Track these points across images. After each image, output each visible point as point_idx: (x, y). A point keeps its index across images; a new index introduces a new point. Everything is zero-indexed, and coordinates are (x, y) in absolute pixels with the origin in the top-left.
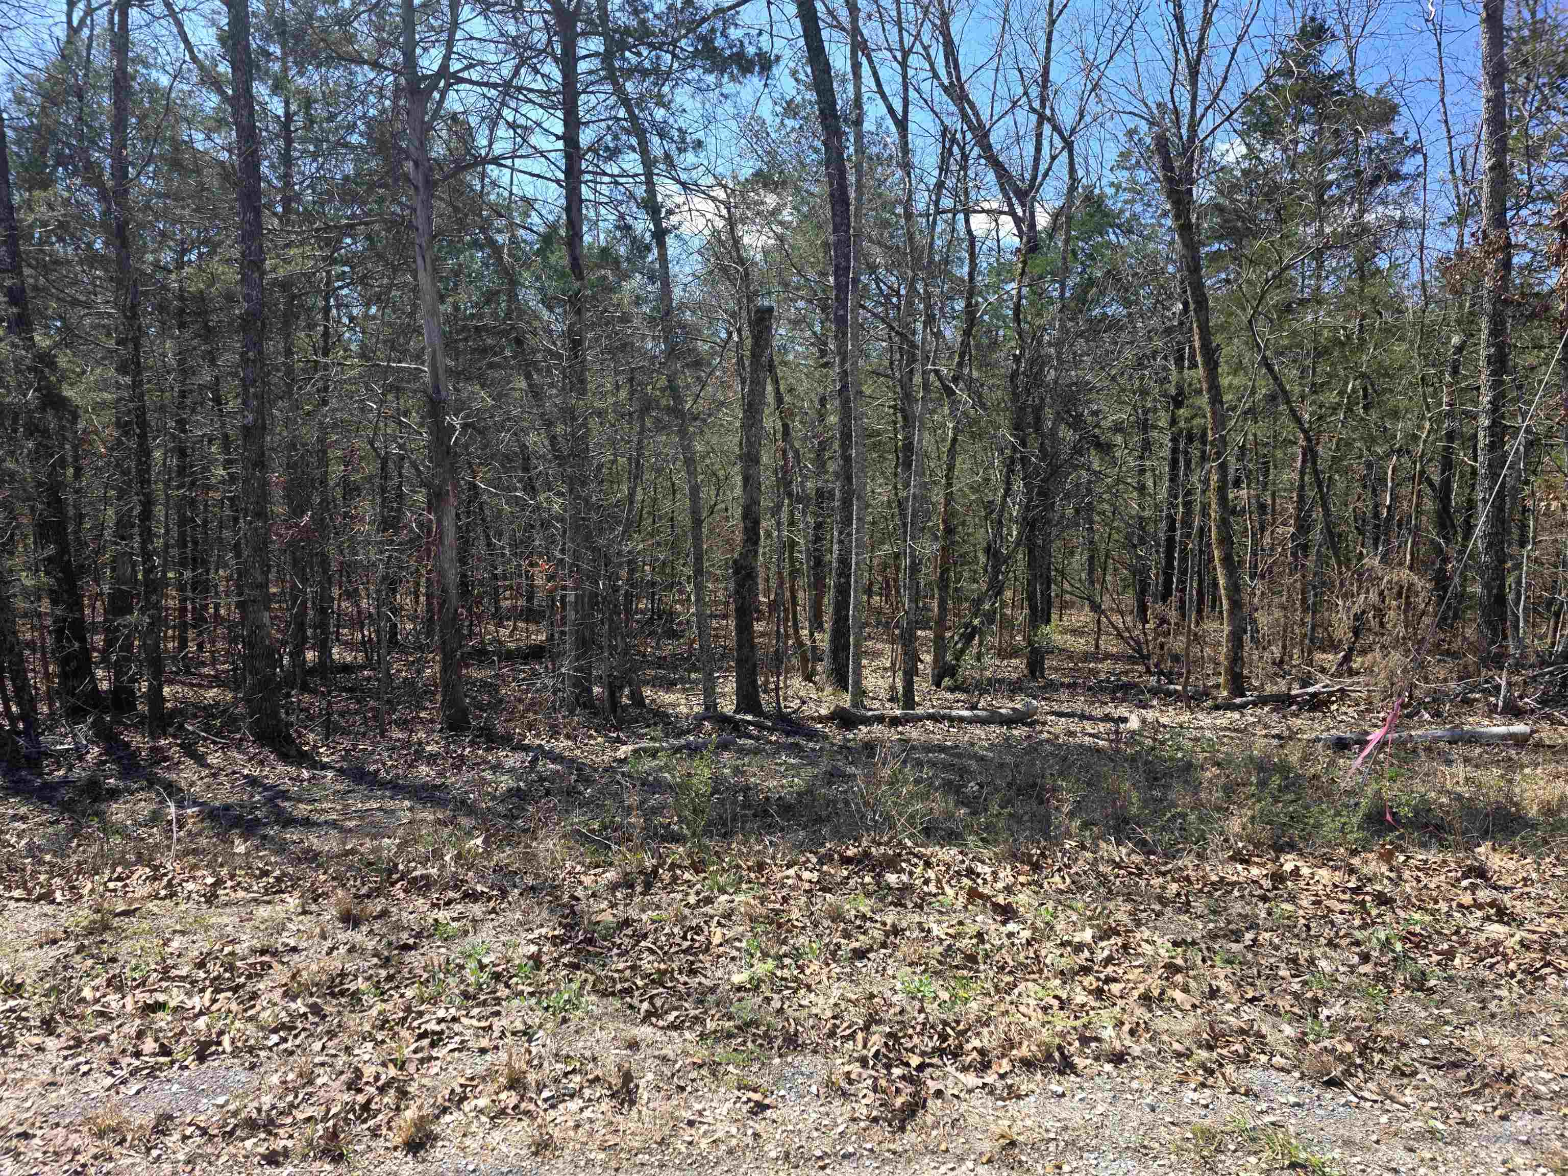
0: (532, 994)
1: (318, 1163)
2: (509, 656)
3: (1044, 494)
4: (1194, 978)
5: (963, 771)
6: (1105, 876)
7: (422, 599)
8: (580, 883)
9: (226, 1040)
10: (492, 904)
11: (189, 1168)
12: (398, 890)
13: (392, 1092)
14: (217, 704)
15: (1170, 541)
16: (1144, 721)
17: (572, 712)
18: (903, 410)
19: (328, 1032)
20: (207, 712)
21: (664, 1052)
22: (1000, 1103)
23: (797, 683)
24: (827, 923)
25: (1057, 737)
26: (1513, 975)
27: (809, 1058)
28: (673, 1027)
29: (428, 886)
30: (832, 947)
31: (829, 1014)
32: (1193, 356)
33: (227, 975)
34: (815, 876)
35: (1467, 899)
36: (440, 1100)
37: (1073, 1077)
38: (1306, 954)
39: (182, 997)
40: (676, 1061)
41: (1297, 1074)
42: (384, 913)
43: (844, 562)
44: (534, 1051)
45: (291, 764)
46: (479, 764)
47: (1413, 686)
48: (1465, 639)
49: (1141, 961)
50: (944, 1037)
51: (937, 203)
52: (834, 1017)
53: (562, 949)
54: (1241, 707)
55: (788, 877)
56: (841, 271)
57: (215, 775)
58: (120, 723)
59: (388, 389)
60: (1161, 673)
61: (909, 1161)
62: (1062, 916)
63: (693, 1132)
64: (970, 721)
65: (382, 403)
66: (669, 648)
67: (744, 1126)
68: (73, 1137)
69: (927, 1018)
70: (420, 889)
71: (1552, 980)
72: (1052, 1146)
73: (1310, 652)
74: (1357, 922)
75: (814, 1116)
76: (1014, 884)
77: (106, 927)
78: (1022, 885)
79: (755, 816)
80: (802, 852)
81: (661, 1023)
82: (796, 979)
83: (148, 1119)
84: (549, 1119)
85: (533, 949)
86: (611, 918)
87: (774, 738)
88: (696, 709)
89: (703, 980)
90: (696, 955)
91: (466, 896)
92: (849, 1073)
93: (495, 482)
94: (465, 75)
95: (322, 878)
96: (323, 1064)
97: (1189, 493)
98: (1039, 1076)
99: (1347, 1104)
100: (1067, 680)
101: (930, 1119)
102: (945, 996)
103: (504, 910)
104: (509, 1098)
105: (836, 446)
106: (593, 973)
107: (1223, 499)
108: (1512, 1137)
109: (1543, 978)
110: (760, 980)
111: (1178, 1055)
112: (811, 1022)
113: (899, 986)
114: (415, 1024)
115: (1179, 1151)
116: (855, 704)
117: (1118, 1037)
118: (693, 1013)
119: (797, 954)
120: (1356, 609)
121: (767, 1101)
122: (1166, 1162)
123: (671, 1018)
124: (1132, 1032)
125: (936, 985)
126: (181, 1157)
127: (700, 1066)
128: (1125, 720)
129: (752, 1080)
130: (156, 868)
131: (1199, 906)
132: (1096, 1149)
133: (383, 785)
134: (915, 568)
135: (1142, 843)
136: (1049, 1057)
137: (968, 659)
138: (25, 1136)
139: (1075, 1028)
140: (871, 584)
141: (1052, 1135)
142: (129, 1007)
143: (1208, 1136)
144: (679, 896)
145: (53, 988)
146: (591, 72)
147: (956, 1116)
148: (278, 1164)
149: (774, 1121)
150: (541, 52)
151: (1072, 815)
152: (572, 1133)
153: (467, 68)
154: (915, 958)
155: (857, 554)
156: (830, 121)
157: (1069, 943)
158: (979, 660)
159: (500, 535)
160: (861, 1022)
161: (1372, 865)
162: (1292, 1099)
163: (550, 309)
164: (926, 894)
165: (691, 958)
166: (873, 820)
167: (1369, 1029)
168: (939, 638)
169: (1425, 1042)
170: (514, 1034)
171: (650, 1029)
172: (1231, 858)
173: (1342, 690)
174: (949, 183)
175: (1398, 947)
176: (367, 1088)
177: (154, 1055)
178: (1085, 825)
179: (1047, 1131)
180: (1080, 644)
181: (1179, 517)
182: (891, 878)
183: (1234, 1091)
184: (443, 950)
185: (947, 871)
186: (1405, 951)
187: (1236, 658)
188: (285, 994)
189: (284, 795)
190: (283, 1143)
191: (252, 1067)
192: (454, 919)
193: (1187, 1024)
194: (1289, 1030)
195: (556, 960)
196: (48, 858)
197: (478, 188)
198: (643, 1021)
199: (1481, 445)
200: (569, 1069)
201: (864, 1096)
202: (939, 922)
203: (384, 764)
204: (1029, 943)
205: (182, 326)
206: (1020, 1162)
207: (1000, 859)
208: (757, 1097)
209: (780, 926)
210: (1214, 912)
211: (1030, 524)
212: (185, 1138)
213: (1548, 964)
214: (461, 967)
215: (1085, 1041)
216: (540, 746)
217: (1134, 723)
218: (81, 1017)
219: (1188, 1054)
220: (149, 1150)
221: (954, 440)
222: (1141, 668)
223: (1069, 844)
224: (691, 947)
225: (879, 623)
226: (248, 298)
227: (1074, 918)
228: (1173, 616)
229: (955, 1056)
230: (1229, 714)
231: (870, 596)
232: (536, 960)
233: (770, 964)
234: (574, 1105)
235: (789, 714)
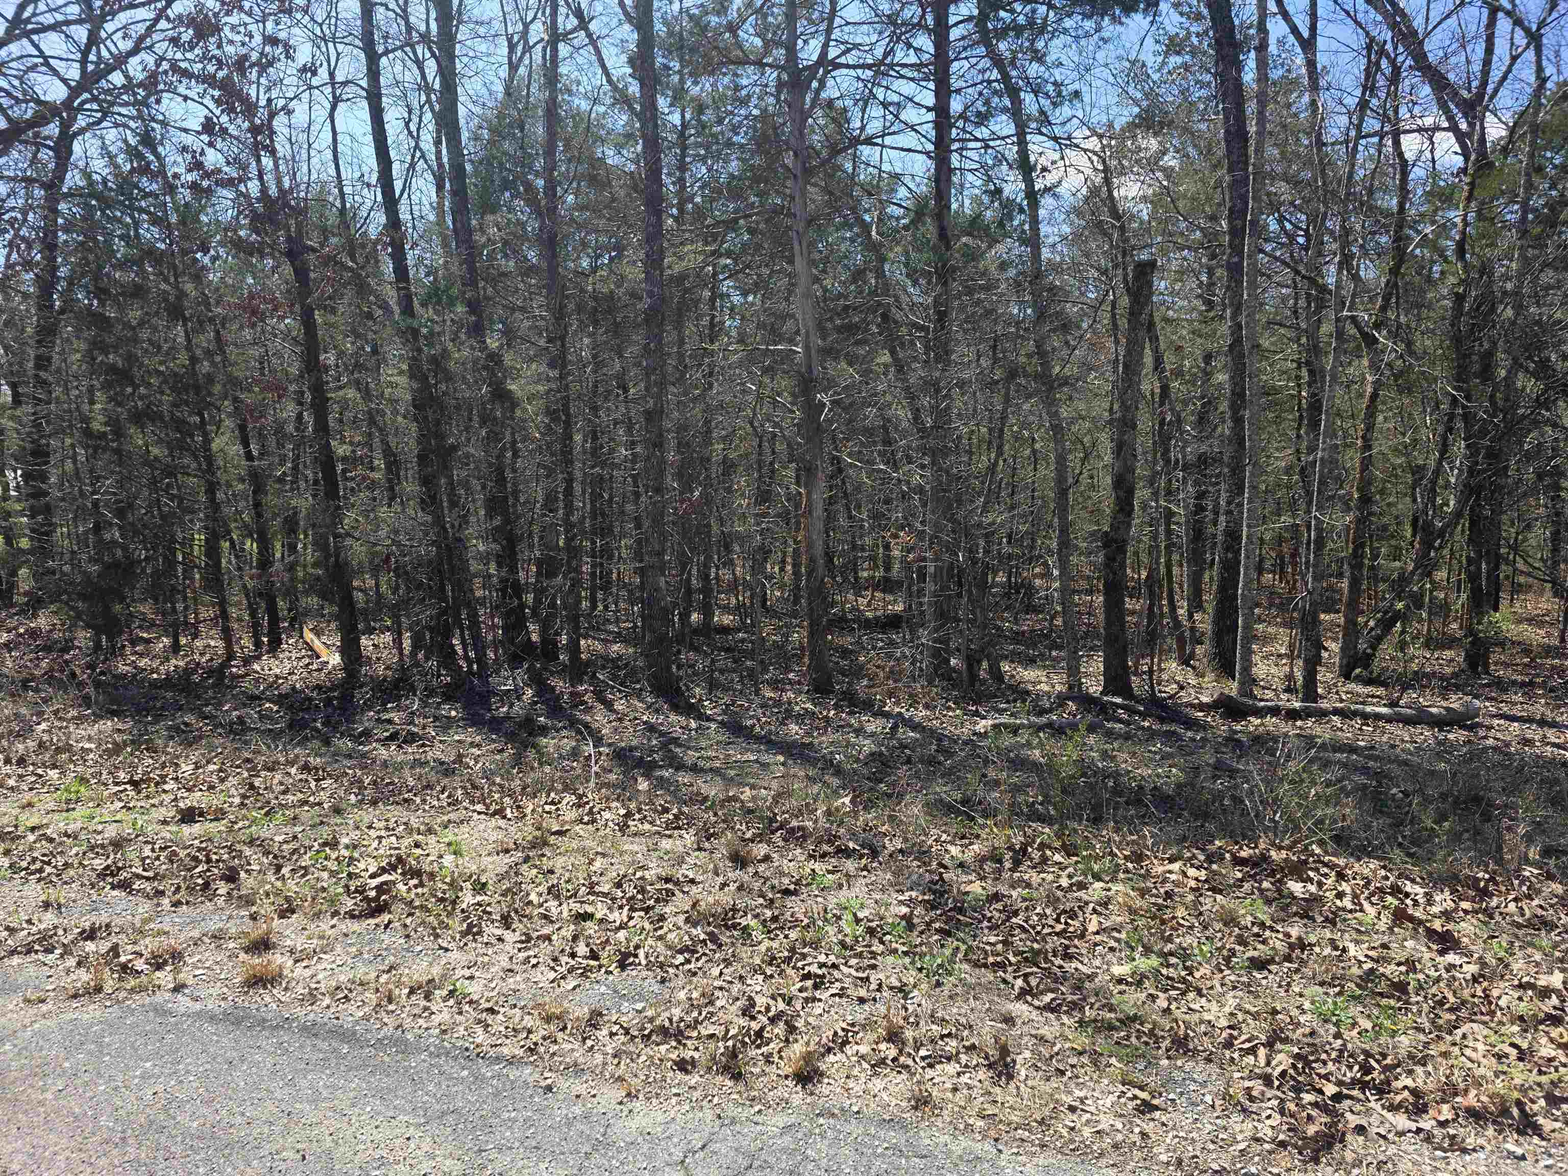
0: (906, 953)
1: (719, 1078)
2: (868, 625)
3: (1493, 455)
5: (1382, 776)
7: (789, 568)
8: (948, 851)
9: (641, 953)
10: (864, 861)
11: (616, 1061)
12: (777, 837)
13: (781, 1024)
14: (620, 657)
17: (930, 683)
18: (1308, 363)
19: (725, 960)
20: (614, 663)
21: (1040, 1032)
22: (1439, 1153)
23: (1172, 666)
24: (1218, 926)
25: (1508, 745)
27: (1202, 1065)
28: (1048, 1008)
29: (804, 838)
30: (1225, 952)
31: (1224, 1023)
33: (640, 897)
34: (1202, 875)
36: (824, 1040)
37: (1536, 1140)
39: (605, 911)
40: (1054, 1044)
42: (767, 858)
43: (1233, 535)
44: (911, 1009)
45: (681, 714)
46: (842, 726)
50: (1366, 1069)
51: (1359, 127)
52: (1230, 1027)
53: (932, 914)
55: (1170, 872)
56: (1237, 214)
57: (620, 720)
58: (546, 669)
59: (765, 371)
62: (1520, 954)
63: (1075, 1118)
64: (1389, 720)
65: (760, 385)
66: (1027, 624)
67: (1130, 1122)
68: (527, 1018)
69: (1344, 1045)
70: (797, 839)
75: (1209, 1127)
76: (1456, 910)
77: (545, 843)
78: (1466, 912)
79: (1128, 804)
80: (1187, 848)
81: (1036, 1003)
82: (1184, 981)
83: (583, 1012)
84: (927, 1077)
85: (904, 910)
86: (980, 890)
87: (1146, 724)
88: (1058, 688)
89: (1080, 966)
90: (1069, 938)
91: (839, 851)
92: (1249, 1089)
93: (858, 456)
94: (842, 60)
95: (713, 819)
96: (721, 988)
98: (1490, 1131)
100: (1520, 678)
101: (1349, 1156)
102: (1368, 1025)
103: (875, 869)
104: (888, 1050)
105: (1224, 406)
106: (964, 942)
110: (1143, 976)
112: (1203, 1028)
113: (1307, 1005)
114: (800, 964)
116: (1243, 693)
118: (1070, 998)
119: (1184, 954)
121: (1155, 1102)
123: (1046, 999)
125: (1355, 1010)
126: (610, 1050)
127: (1081, 1054)
129: (1138, 1077)
130: (580, 797)
133: (759, 739)
136: (1505, 1112)
137: (1387, 650)
138: (491, 1011)
139: (1539, 1085)
140: (1262, 560)
142: (565, 914)
144: (1050, 877)
145: (509, 890)
146: (963, 38)
147: (1382, 1157)
148: (687, 1072)
149: (1164, 1124)
150: (914, 26)
151: (1529, 839)
152: (950, 1095)
153: (844, 53)
154: (1327, 978)
155: (1249, 526)
156: (1226, 50)
157: (1531, 986)
158: (1402, 650)
159: (858, 507)
160: (1263, 1038)
163: (915, 283)
164: (1339, 909)
165: (1066, 942)
166: (1272, 820)
168: (1349, 623)
170: (891, 988)
171: (1025, 1007)
174: (1374, 102)
176: (760, 1016)
177: (585, 958)
178: (1548, 853)
180: (1539, 636)
182: (1296, 887)
184: (819, 899)
185: (1366, 886)
188: (687, 921)
189: (675, 741)
190: (691, 1053)
191: (663, 981)
192: (829, 872)
195: (928, 924)
196: (498, 780)
197: (850, 170)
198: (1018, 998)
200: (945, 1032)
201: (1269, 1117)
202: (1357, 942)
203: (759, 720)
204: (1475, 979)
205: (596, 323)
207: (1434, 880)
208: (1144, 1095)
209: (1163, 922)
211: (1472, 493)
212: (612, 1035)
214: (839, 918)
215: (1552, 1100)
216: (900, 714)
218: (530, 917)
220: (584, 1040)
221: (1374, 396)
223: (1529, 871)
224: (1065, 931)
226: (651, 294)
227: (1538, 957)
229: (1381, 1092)
231: (1260, 573)
232: (909, 921)
233: (1154, 960)
234: (952, 1068)
235: (1165, 699)
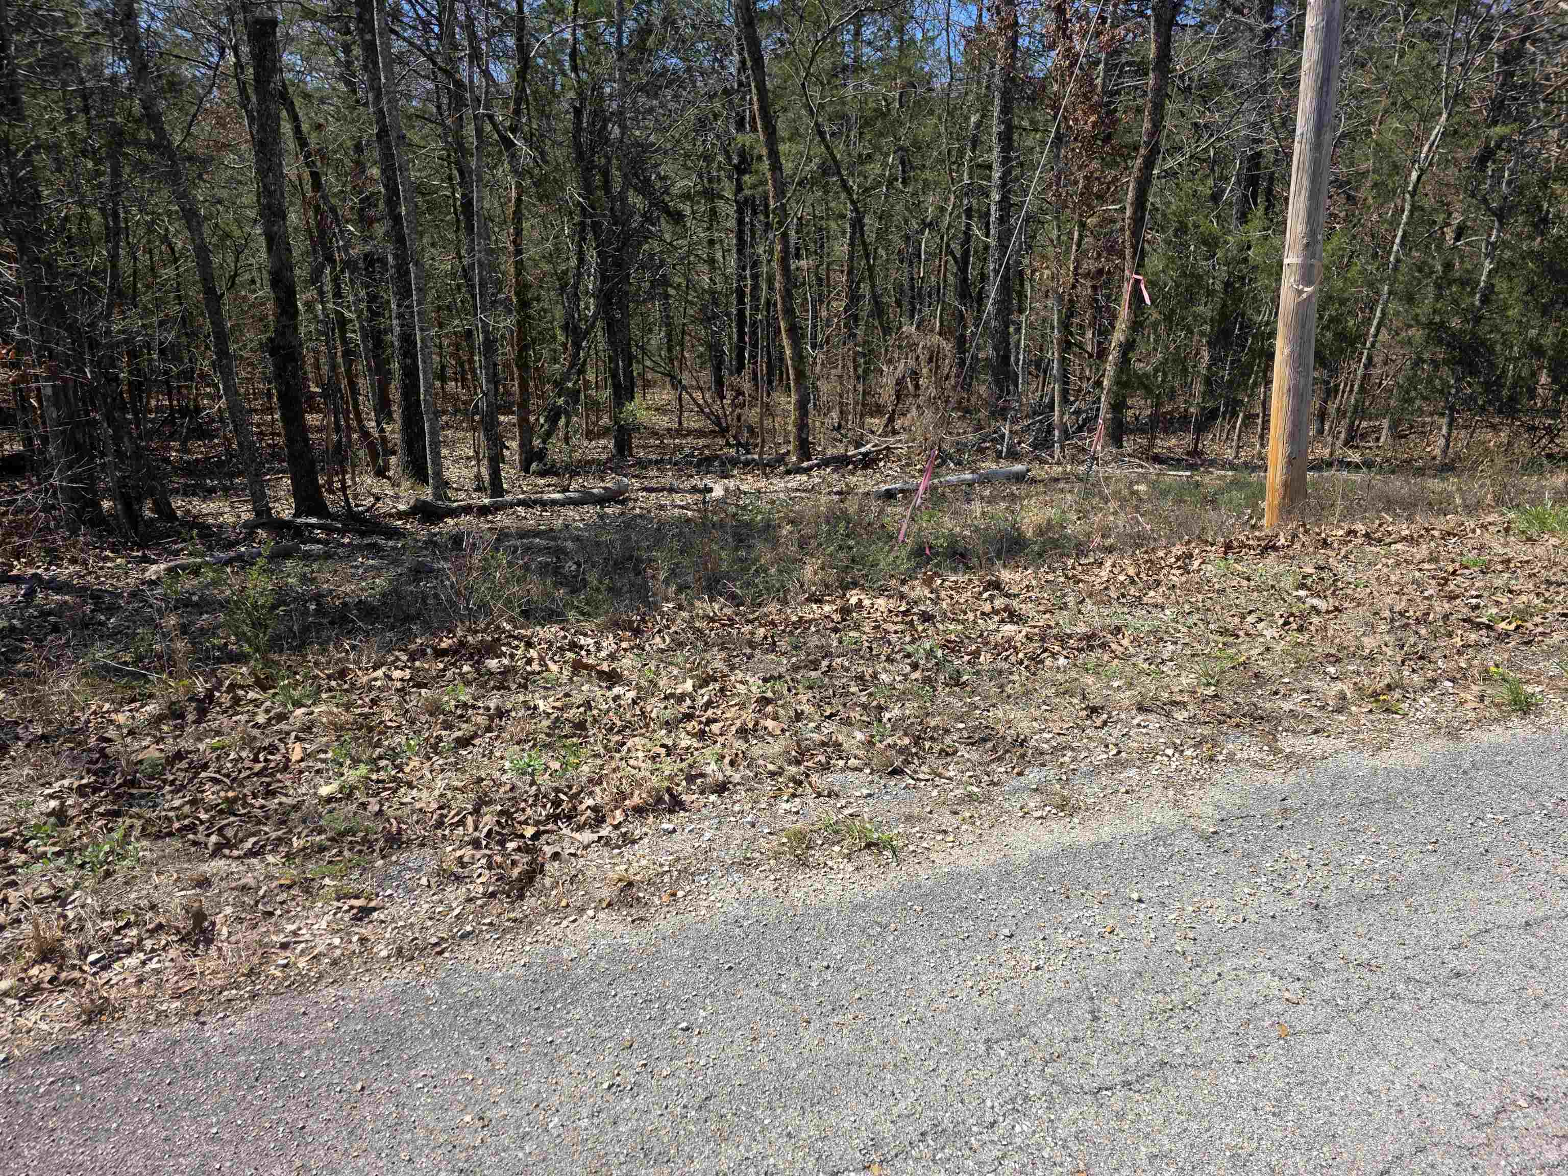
0: (59, 854)
4: (782, 706)
5: (559, 552)
6: (700, 631)
8: (111, 722)
15: (741, 313)
16: (726, 490)
17: (74, 532)
18: (457, 163)
21: (242, 881)
22: (616, 851)
23: (367, 480)
24: (424, 718)
25: (649, 512)
26: (1021, 663)
27: (416, 852)
28: (251, 853)
30: (432, 741)
31: (434, 806)
32: (753, 118)
34: (407, 674)
35: (987, 608)
37: (682, 813)
38: (870, 671)
40: (259, 888)
41: (868, 771)
43: (407, 339)
44: (71, 914)
47: (942, 439)
48: (980, 396)
49: (737, 700)
50: (557, 803)
52: (440, 808)
53: (95, 798)
54: (807, 470)
55: (376, 679)
60: (739, 444)
61: (531, 924)
62: (664, 673)
63: (288, 954)
64: (562, 504)
67: (348, 934)
69: (539, 790)
71: (1048, 662)
72: (666, 878)
73: (862, 416)
74: (908, 639)
75: (426, 906)
76: (617, 651)
78: (625, 650)
79: (332, 623)
80: (389, 651)
81: (236, 853)
82: (394, 779)
84: (101, 982)
85: (53, 804)
86: (157, 754)
87: (346, 540)
88: (245, 517)
90: (272, 775)
92: (461, 857)
97: (755, 264)
98: (651, 819)
99: (906, 787)
100: (653, 457)
101: (548, 882)
102: (555, 765)
104: (43, 972)
105: (381, 204)
106: (139, 817)
107: (786, 269)
108: (1026, 788)
109: (1042, 662)
110: (353, 788)
111: (772, 774)
112: (415, 817)
113: (507, 765)
115: (777, 855)
116: (438, 497)
117: (720, 769)
118: (274, 835)
119: (393, 754)
120: (899, 374)
121: (372, 904)
122: (767, 867)
123: (248, 844)
124: (732, 763)
125: (546, 757)
127: (290, 887)
128: (710, 490)
129: (353, 887)
131: (783, 644)
132: (705, 870)
134: (490, 346)
135: (732, 597)
136: (660, 800)
137: (556, 442)
139: (681, 770)
140: (443, 367)
141: (666, 868)
143: (800, 837)
144: (243, 718)
147: (574, 872)
149: (382, 922)
151: (667, 582)
152: (134, 990)
154: (523, 736)
155: (422, 330)
157: (672, 695)
158: (567, 442)
160: (470, 807)
161: (919, 591)
162: (865, 792)
164: (529, 673)
165: (267, 780)
166: (467, 608)
167: (921, 723)
168: (523, 423)
169: (961, 726)
170: (39, 901)
171: (222, 862)
172: (807, 600)
173: (887, 448)
175: (939, 653)
178: (680, 590)
179: (661, 865)
180: (664, 422)
181: (748, 290)
182: (493, 664)
183: (819, 795)
185: (549, 648)
186: (944, 656)
187: (802, 426)
193: (777, 748)
194: (860, 736)
195: (88, 811)
198: (213, 855)
199: (992, 219)
200: (121, 924)
201: (480, 876)
202: (545, 698)
204: (634, 702)
206: (638, 899)
207: (601, 630)
208: (360, 903)
209: (371, 729)
210: (796, 648)
211: (606, 299)
213: (1045, 651)
215: (690, 779)
216: (35, 575)
217: (718, 492)
219: (780, 772)
221: (519, 200)
222: (722, 442)
223: (667, 607)
224: (265, 768)
225: (457, 411)
227: (676, 672)
228: (747, 387)
229: (569, 818)
230: (798, 477)
231: (443, 381)
232: (61, 817)
233: (363, 769)
234: (132, 961)
235: (363, 512)
